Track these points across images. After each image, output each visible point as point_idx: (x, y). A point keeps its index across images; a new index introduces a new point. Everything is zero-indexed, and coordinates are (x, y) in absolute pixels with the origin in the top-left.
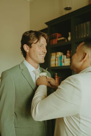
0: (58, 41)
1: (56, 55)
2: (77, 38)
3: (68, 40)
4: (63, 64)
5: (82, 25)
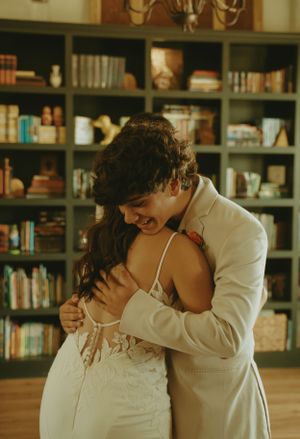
0: (19, 79)
1: (8, 112)
2: (75, 83)
3: (49, 84)
4: (35, 139)
5: (90, 58)
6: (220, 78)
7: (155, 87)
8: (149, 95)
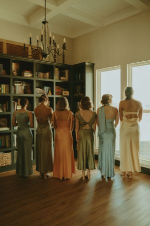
6: (33, 73)
7: (13, 75)
8: (11, 77)
